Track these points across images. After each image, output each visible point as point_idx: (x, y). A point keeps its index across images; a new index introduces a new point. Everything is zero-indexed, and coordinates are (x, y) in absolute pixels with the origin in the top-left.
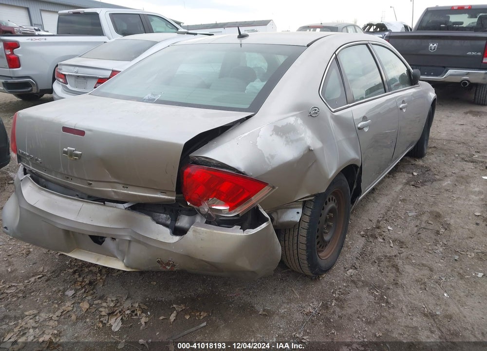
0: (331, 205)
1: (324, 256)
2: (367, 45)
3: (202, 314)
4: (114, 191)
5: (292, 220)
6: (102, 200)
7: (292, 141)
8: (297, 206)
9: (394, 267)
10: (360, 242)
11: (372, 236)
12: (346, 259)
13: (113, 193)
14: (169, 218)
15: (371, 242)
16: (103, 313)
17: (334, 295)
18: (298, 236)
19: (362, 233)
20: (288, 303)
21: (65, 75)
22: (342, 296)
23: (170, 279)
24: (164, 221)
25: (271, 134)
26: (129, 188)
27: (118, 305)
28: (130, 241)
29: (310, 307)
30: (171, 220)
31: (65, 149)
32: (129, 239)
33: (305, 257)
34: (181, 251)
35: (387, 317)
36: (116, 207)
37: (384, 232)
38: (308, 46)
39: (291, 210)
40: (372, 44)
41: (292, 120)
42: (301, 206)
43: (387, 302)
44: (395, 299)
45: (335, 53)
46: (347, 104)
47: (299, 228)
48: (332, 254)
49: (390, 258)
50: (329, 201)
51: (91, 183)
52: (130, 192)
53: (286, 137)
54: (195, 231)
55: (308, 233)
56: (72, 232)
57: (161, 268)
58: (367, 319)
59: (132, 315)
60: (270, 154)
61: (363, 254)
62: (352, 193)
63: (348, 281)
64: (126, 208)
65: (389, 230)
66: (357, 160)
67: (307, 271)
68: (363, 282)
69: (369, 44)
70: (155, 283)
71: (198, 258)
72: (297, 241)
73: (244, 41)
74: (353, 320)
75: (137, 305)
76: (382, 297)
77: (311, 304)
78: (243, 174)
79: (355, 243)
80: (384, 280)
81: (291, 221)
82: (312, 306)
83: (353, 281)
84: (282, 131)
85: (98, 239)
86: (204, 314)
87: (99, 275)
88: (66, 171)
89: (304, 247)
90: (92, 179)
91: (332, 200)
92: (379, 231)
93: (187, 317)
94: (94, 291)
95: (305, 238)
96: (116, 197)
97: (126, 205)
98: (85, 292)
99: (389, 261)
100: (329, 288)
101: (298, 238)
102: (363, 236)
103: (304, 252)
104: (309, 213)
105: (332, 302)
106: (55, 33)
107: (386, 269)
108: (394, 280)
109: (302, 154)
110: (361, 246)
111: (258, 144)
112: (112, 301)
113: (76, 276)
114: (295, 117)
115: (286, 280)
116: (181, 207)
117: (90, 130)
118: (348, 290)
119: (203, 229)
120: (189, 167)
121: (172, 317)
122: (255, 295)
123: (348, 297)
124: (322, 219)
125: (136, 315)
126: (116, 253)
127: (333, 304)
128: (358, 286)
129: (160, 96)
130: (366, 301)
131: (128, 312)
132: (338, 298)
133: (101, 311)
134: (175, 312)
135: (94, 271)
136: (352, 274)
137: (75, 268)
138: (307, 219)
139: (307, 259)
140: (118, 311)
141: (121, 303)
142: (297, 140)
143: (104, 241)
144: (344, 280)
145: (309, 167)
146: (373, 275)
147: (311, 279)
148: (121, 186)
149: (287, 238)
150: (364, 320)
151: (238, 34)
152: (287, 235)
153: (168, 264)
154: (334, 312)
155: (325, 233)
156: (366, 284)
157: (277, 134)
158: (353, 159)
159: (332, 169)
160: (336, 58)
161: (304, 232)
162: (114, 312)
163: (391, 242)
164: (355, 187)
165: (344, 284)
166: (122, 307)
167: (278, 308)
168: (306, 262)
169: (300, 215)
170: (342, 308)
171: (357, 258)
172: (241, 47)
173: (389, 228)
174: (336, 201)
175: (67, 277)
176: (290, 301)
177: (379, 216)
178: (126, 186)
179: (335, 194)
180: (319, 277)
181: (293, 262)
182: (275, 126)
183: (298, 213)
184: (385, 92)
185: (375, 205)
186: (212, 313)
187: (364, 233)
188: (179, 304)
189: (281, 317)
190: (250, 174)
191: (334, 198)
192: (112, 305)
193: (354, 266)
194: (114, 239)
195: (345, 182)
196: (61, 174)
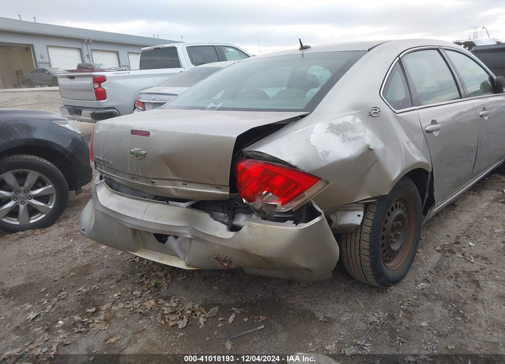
0: (398, 212)
1: (393, 267)
2: (437, 50)
3: (260, 317)
4: (174, 189)
5: (352, 222)
6: (164, 198)
7: (350, 140)
8: (357, 208)
9: (474, 282)
10: (436, 257)
11: (449, 251)
12: (418, 273)
13: (173, 191)
14: (227, 217)
15: (447, 256)
16: (166, 312)
17: (402, 307)
18: (360, 241)
19: (438, 248)
20: (351, 312)
21: (144, 103)
22: (411, 308)
23: (232, 285)
24: (222, 219)
25: (326, 131)
26: (188, 184)
27: (180, 305)
28: (191, 239)
29: (374, 317)
30: (229, 218)
31: (132, 150)
32: (190, 237)
33: (368, 264)
34: (236, 246)
35: (462, 332)
36: (178, 206)
37: (464, 247)
38: (369, 50)
39: (350, 212)
40: (445, 49)
41: (349, 119)
42: (362, 208)
43: (463, 317)
44: (472, 314)
45: (398, 56)
46: (413, 106)
47: (361, 233)
48: (401, 265)
49: (470, 274)
50: (396, 208)
51: (154, 181)
52: (188, 189)
53: (343, 135)
54: (249, 226)
55: (371, 238)
56: (139, 230)
57: (219, 266)
58: (439, 332)
59: (192, 315)
60: (324, 151)
61: (437, 268)
62: (424, 203)
63: (419, 293)
64: (187, 207)
65: (470, 246)
66: (426, 164)
67: (372, 280)
68: (436, 295)
69: (440, 50)
70: (216, 288)
71: (253, 253)
72: (360, 246)
73: (305, 52)
74: (422, 332)
75: (197, 306)
76: (458, 311)
77: (376, 314)
78: (295, 168)
79: (429, 257)
80: (462, 295)
81: (351, 224)
82: (377, 316)
83: (424, 294)
84: (338, 130)
85: (161, 238)
86: (262, 318)
87: (164, 279)
88: (132, 171)
89: (367, 252)
90: (154, 177)
91: (400, 208)
92: (458, 246)
93: (246, 320)
94: (159, 292)
95: (368, 243)
96: (176, 195)
97: (187, 204)
98: (150, 293)
99: (469, 277)
100: (397, 300)
101: (360, 243)
102: (439, 251)
103: (367, 259)
104: (371, 216)
105: (399, 312)
106: (138, 68)
107: (464, 284)
108: (473, 295)
109: (361, 152)
110: (436, 261)
111: (311, 140)
112: (175, 302)
113: (144, 279)
114: (353, 116)
115: (350, 290)
116: (237, 204)
117: (154, 131)
118: (418, 302)
119: (257, 224)
120: (243, 162)
121: (231, 320)
122: (316, 303)
123: (418, 310)
124: (388, 226)
125: (196, 315)
126: (178, 252)
127: (401, 316)
128: (430, 299)
129: (221, 104)
130: (439, 315)
131: (189, 312)
132: (407, 309)
133: (164, 310)
134: (234, 314)
135: (160, 275)
136: (424, 287)
137: (143, 273)
138: (369, 223)
139: (371, 266)
140: (179, 311)
141: (183, 304)
142: (355, 139)
143: (166, 240)
144: (414, 293)
145: (370, 167)
146: (448, 289)
147: (378, 291)
148: (181, 183)
149: (348, 244)
150: (435, 332)
151: (300, 46)
152: (349, 241)
153: (225, 261)
154: (401, 323)
155: (392, 242)
156: (439, 298)
157: (332, 132)
158: (421, 163)
159: (396, 171)
160: (400, 61)
161: (366, 237)
162: (175, 312)
163: (472, 257)
164: (427, 196)
165: (415, 297)
166: (183, 308)
167: (340, 316)
168: (370, 269)
169: (361, 218)
170: (410, 319)
171: (430, 272)
172: (303, 57)
173: (471, 244)
174: (405, 209)
175: (135, 280)
176: (353, 310)
177: (459, 232)
178: (185, 183)
179: (402, 200)
180: (386, 289)
181: (357, 271)
182: (330, 124)
183: (359, 216)
184: (461, 98)
185: (455, 221)
186: (271, 317)
187: (440, 248)
188: (238, 308)
189: (343, 324)
190: (302, 167)
191: (402, 205)
192: (174, 305)
193: (426, 280)
194: (176, 237)
195: (414, 188)
196: (128, 174)
